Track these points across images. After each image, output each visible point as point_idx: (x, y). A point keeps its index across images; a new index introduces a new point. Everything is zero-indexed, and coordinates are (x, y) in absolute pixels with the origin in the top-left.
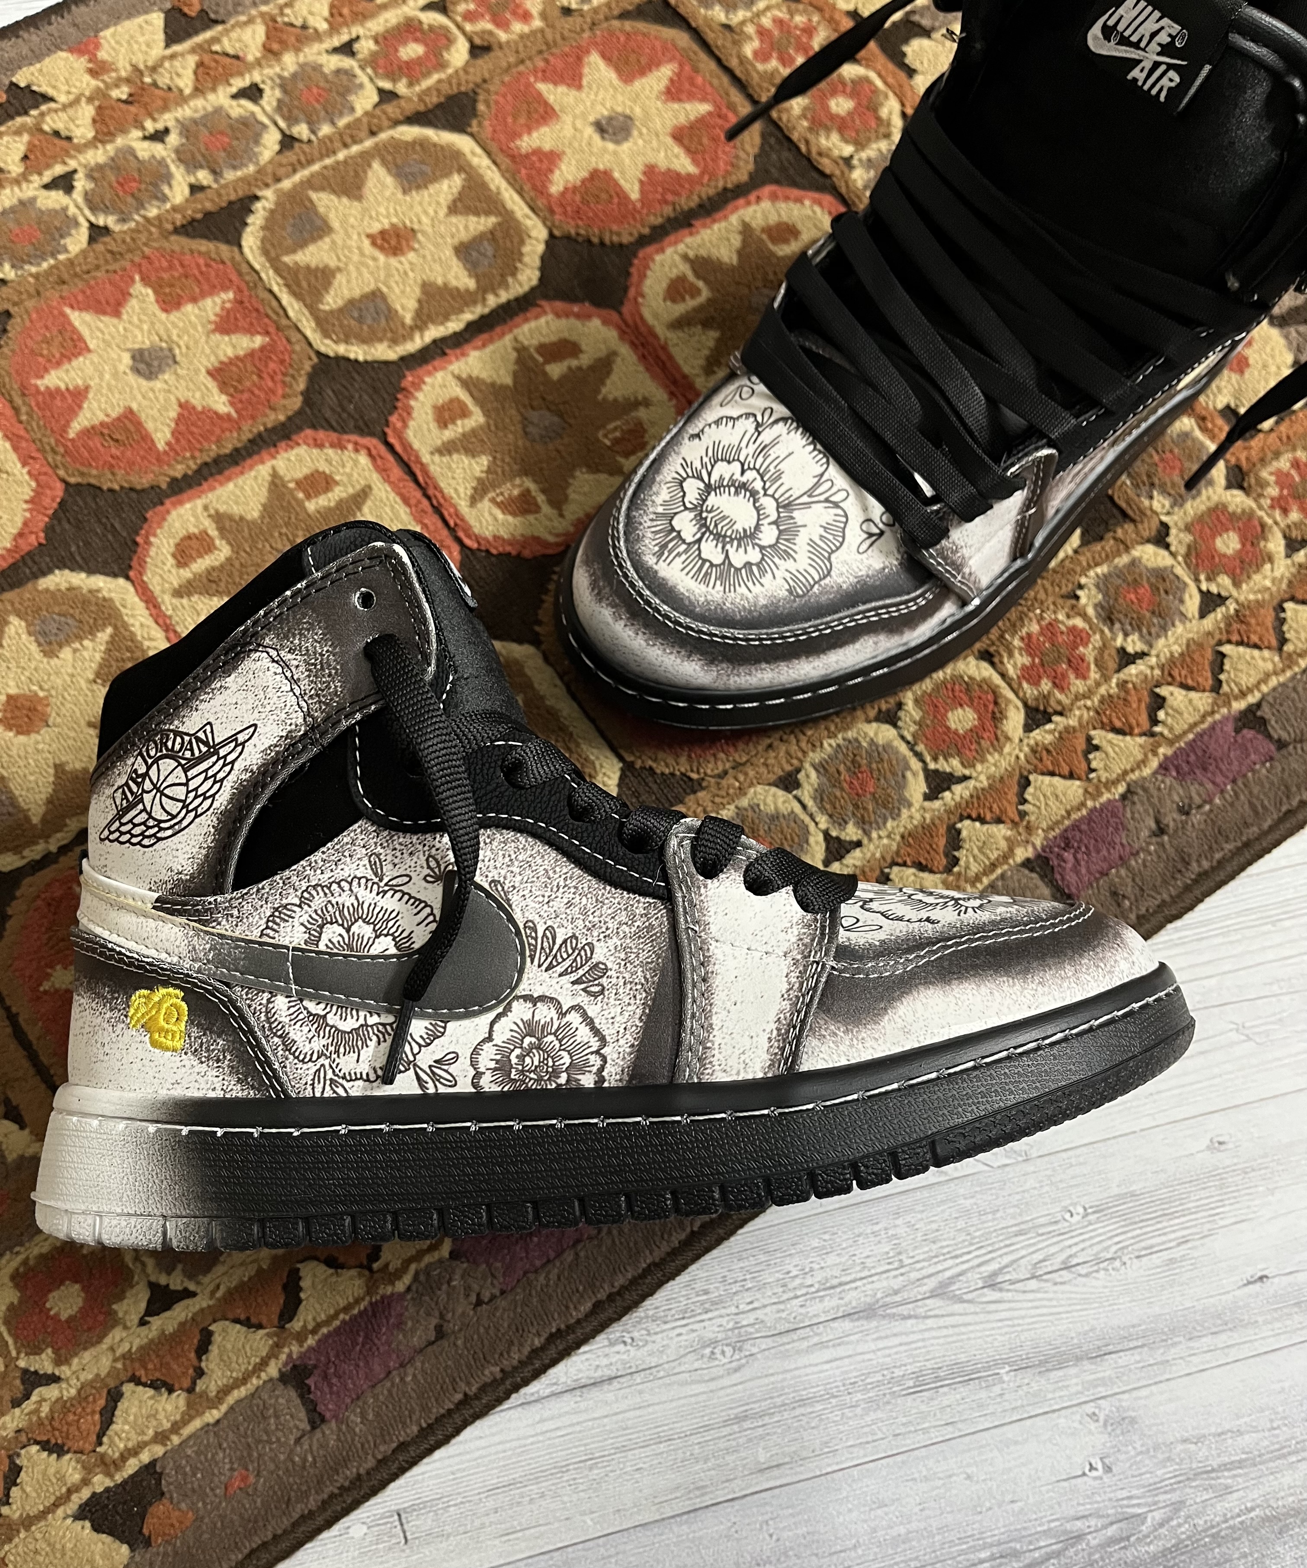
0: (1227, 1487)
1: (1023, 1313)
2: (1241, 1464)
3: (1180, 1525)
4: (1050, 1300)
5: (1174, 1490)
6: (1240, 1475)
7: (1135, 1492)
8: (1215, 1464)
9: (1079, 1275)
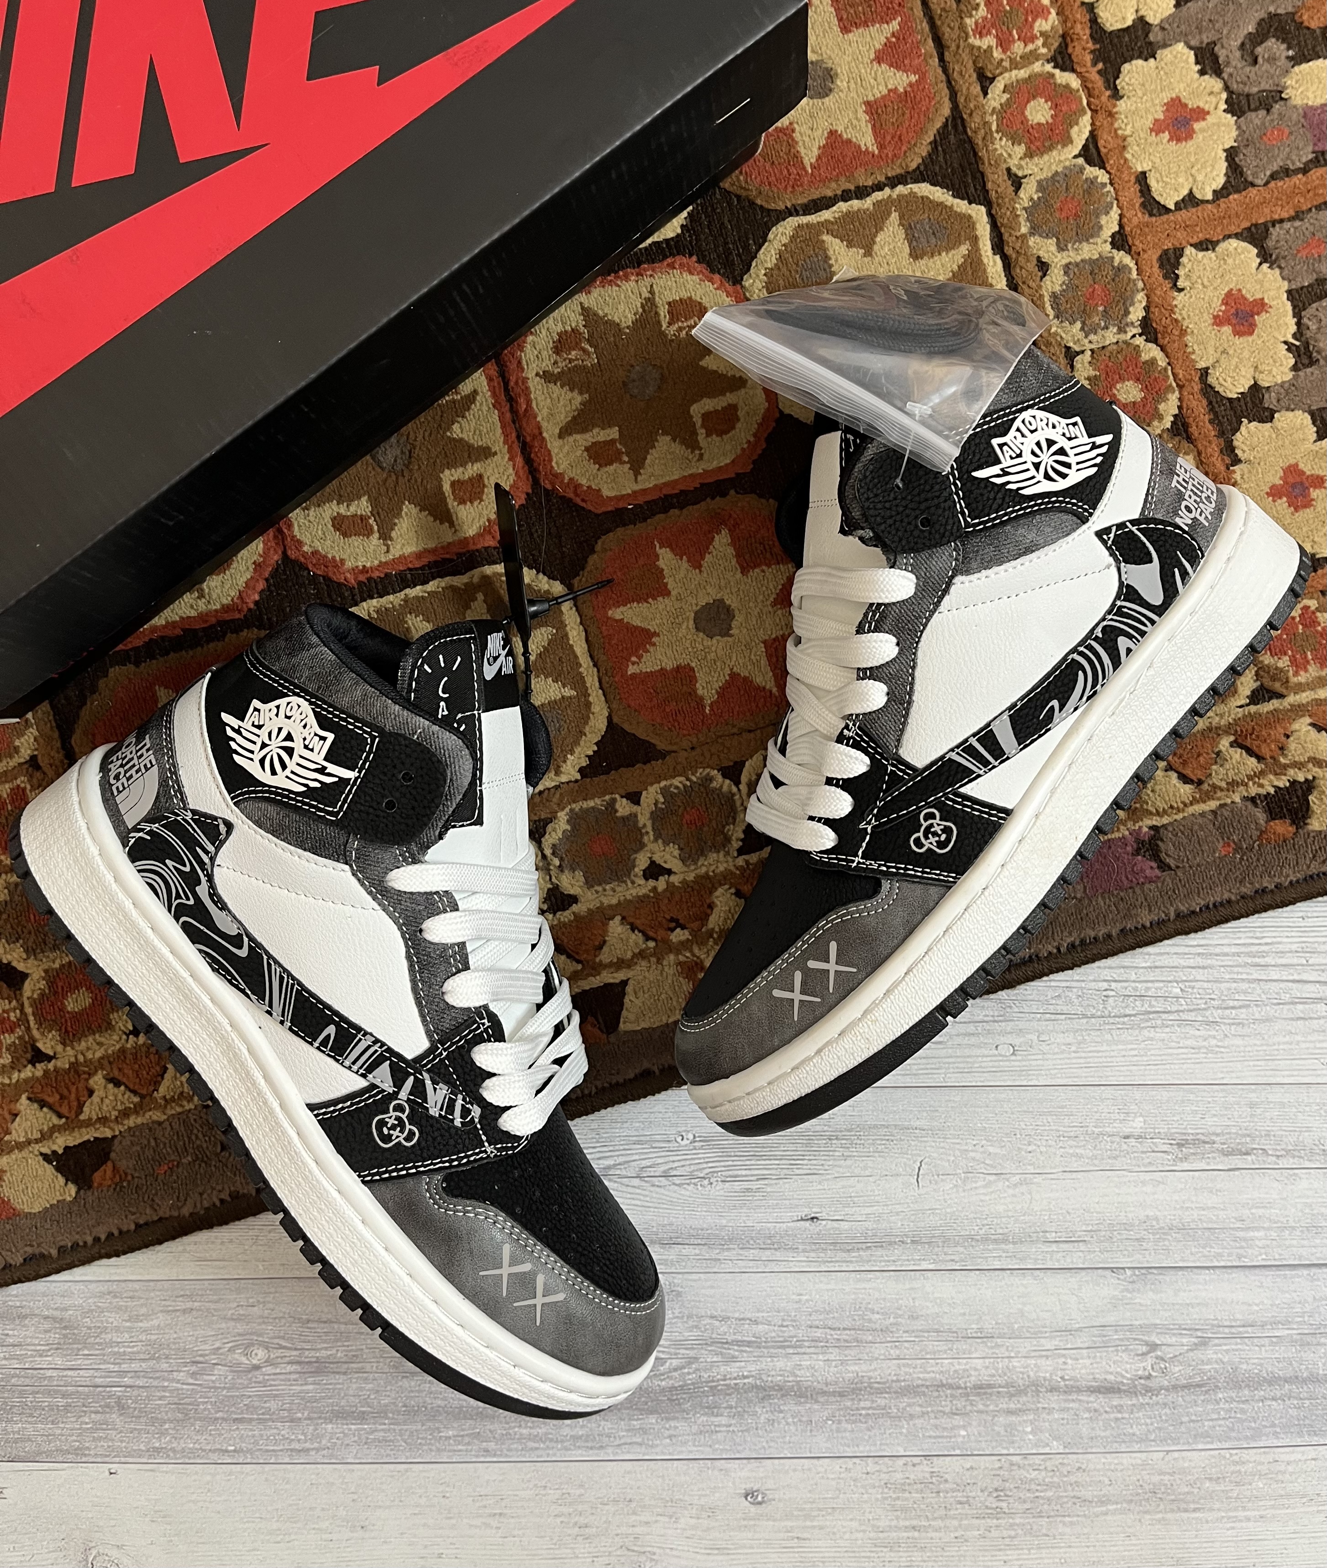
0: (733, 1357)
2: (749, 1344)
3: (689, 1373)
5: (693, 1349)
6: (745, 1351)
8: (730, 1339)
9: (674, 1184)
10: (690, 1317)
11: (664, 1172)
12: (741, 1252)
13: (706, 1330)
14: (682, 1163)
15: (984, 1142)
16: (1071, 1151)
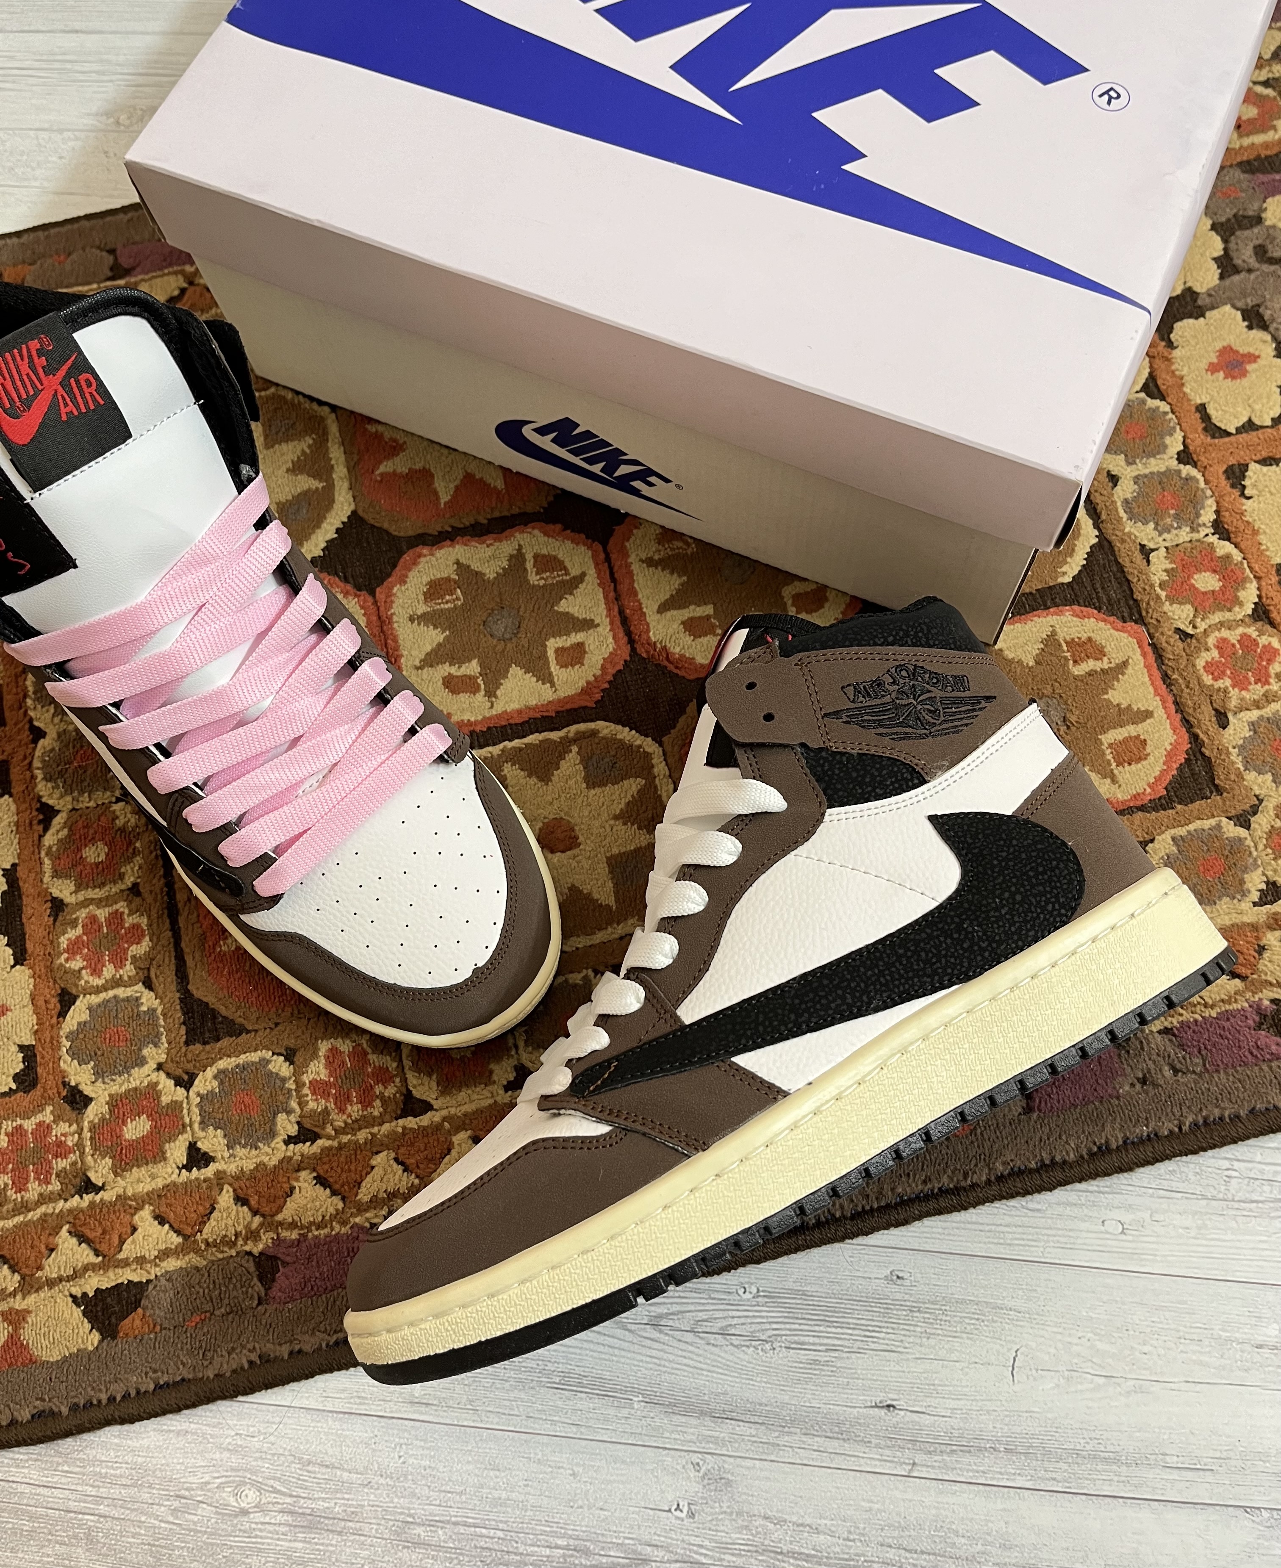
1: (671, 1357)
4: (700, 1355)
5: (740, 1555)
7: (707, 1543)
8: (785, 1549)
9: (732, 1344)
10: (739, 1514)
11: (721, 1328)
12: (804, 1438)
13: (758, 1533)
14: (743, 1320)
15: (1090, 1335)
16: (1194, 1357)
